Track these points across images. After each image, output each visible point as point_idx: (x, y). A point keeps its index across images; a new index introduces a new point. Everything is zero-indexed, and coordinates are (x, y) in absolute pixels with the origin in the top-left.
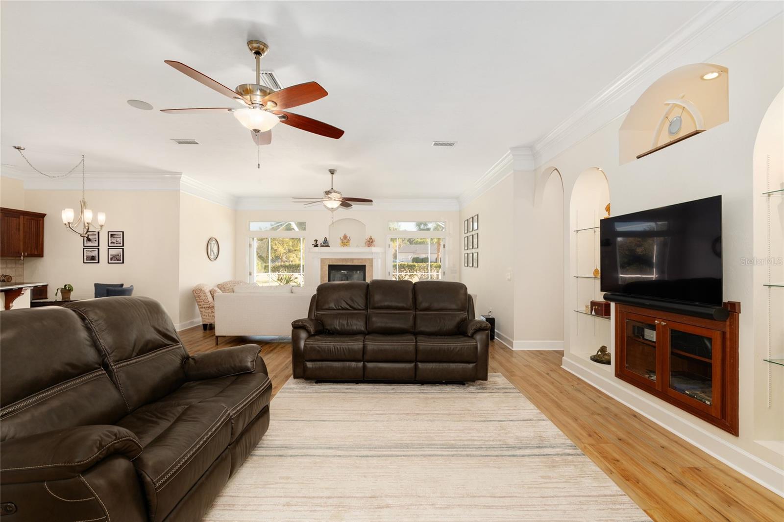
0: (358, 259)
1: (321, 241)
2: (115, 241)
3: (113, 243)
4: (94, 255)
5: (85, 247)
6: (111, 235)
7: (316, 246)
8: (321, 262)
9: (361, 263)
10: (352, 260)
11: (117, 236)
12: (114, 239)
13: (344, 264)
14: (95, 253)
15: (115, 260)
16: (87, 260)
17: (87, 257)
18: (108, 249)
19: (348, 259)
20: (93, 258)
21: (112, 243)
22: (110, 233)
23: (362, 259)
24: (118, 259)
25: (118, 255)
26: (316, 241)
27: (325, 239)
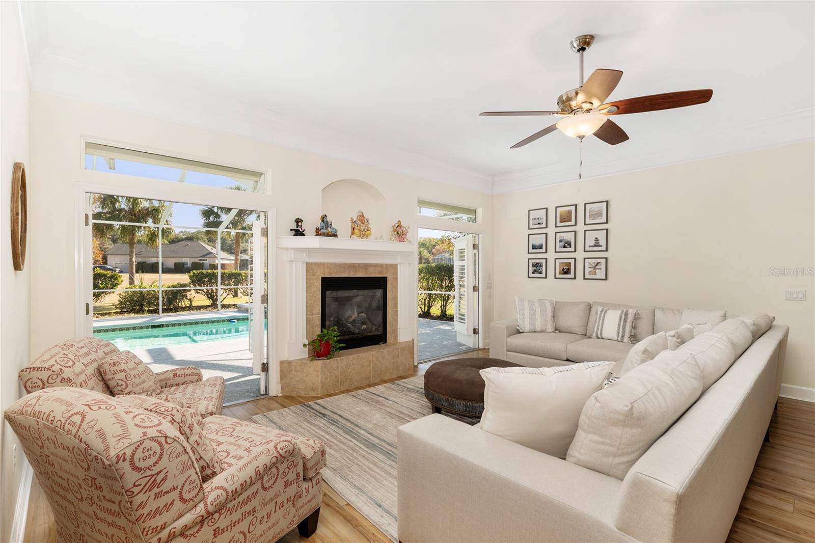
0: (376, 266)
1: (311, 223)
7: (298, 233)
8: (307, 271)
9: (380, 273)
10: (366, 266)
13: (352, 275)
19: (358, 265)
23: (381, 265)
26: (298, 221)
27: (323, 218)
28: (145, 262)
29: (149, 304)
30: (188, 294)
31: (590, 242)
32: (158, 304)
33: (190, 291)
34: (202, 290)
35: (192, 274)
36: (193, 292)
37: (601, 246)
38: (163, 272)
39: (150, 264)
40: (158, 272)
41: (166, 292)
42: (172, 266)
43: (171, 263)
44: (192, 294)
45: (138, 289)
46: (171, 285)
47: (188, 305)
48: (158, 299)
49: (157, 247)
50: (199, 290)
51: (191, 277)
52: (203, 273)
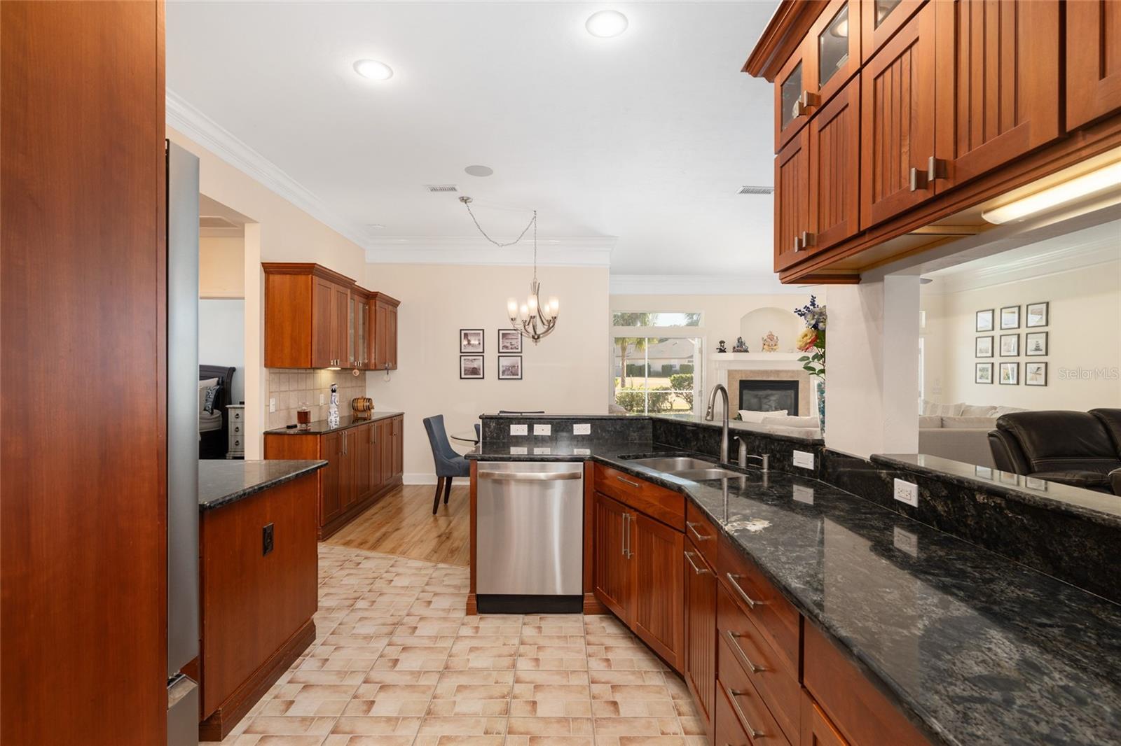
0: (787, 371)
2: (508, 345)
3: (507, 347)
4: (476, 366)
5: (463, 354)
6: (503, 334)
7: (722, 351)
8: (729, 376)
9: (792, 377)
10: (778, 372)
11: (513, 337)
12: (507, 341)
13: (765, 379)
14: (477, 363)
15: (508, 375)
16: (465, 374)
17: (465, 370)
18: (499, 356)
19: (771, 371)
20: (474, 371)
21: (505, 347)
22: (501, 332)
23: (793, 371)
24: (512, 373)
25: (514, 366)
26: (722, 342)
27: (739, 340)
28: (634, 365)
29: (638, 405)
30: (669, 397)
31: (1031, 346)
32: (644, 407)
33: (670, 394)
34: (682, 394)
35: (672, 378)
36: (673, 395)
37: (1041, 350)
38: (650, 375)
39: (637, 367)
40: (644, 376)
41: (651, 395)
42: (660, 369)
43: (657, 366)
44: (672, 397)
45: (629, 391)
46: (655, 388)
47: (669, 408)
48: (644, 400)
49: (644, 350)
50: (680, 394)
51: (672, 381)
52: (682, 377)
